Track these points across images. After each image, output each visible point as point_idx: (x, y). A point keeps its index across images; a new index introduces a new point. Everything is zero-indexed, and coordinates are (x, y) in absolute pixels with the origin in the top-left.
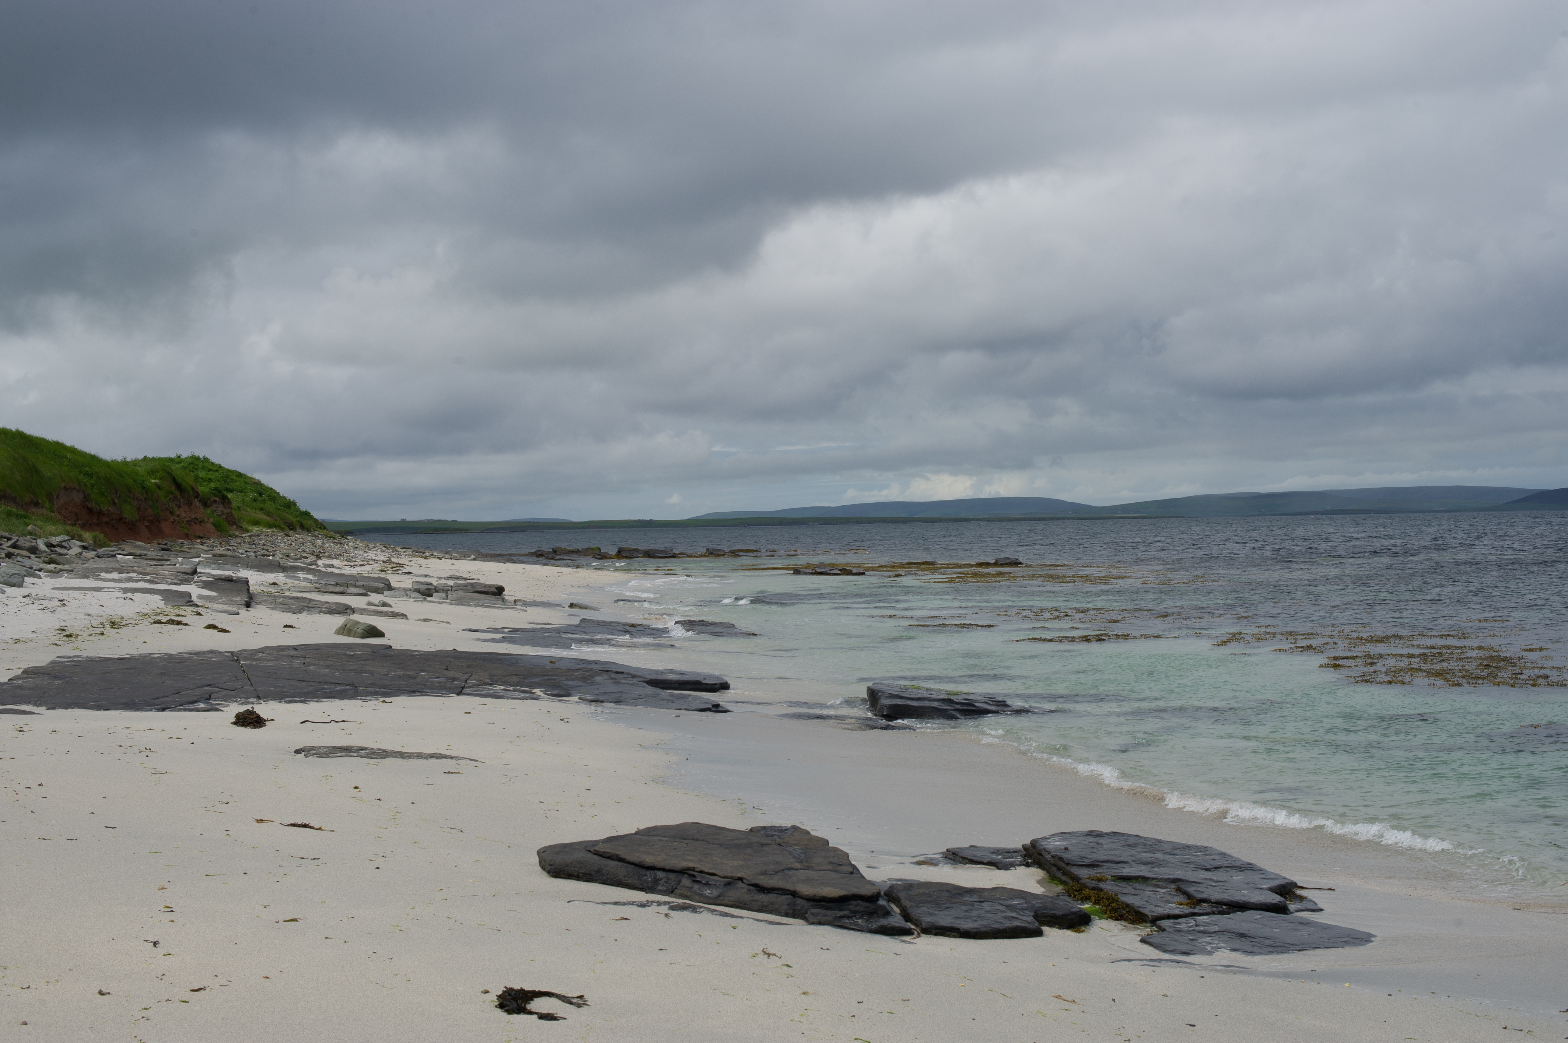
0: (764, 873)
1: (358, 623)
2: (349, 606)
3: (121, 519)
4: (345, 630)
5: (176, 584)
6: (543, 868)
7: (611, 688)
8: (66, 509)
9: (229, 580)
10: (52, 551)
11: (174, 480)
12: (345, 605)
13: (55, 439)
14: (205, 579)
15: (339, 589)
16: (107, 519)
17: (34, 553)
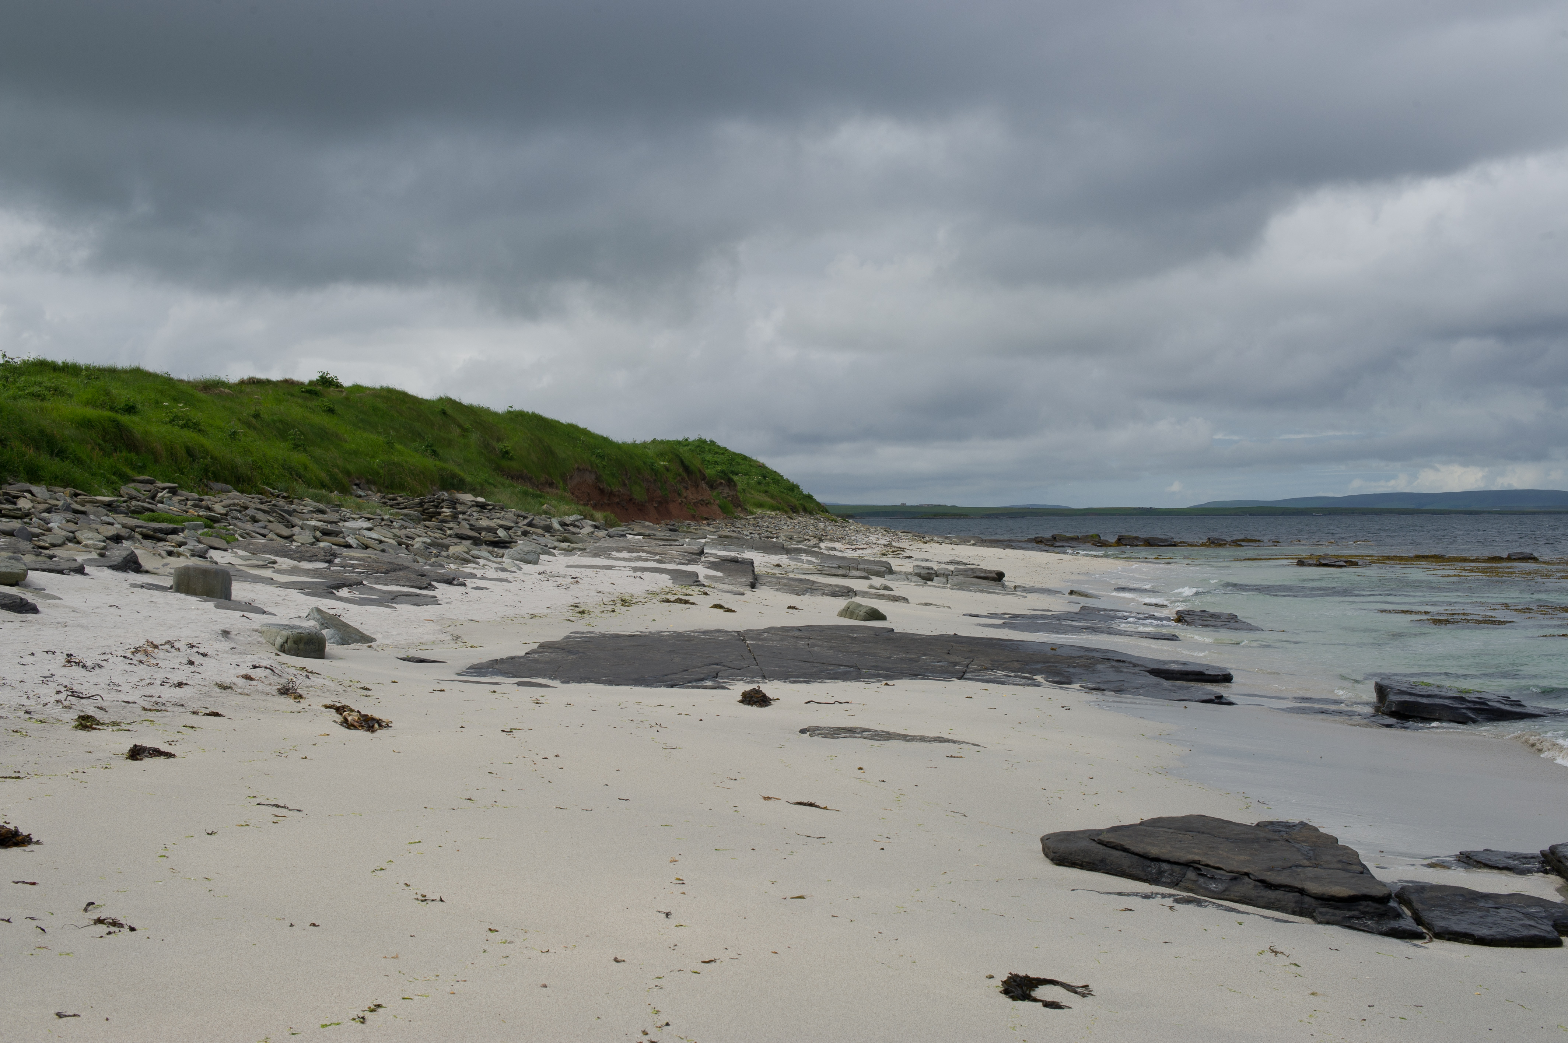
0: (1272, 869)
1: (861, 605)
2: (851, 588)
3: (631, 500)
4: (847, 612)
5: (683, 564)
6: (1046, 855)
7: (1113, 676)
8: (579, 489)
9: (734, 561)
10: (565, 530)
11: (682, 462)
12: (848, 588)
13: (569, 421)
14: (711, 559)
15: (840, 572)
16: (617, 500)
17: (548, 532)
